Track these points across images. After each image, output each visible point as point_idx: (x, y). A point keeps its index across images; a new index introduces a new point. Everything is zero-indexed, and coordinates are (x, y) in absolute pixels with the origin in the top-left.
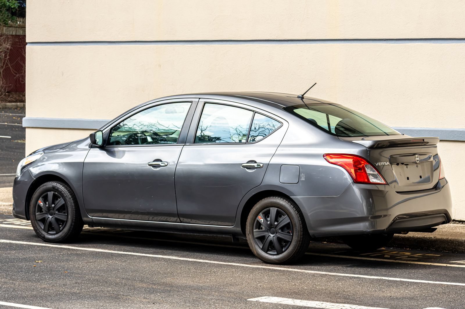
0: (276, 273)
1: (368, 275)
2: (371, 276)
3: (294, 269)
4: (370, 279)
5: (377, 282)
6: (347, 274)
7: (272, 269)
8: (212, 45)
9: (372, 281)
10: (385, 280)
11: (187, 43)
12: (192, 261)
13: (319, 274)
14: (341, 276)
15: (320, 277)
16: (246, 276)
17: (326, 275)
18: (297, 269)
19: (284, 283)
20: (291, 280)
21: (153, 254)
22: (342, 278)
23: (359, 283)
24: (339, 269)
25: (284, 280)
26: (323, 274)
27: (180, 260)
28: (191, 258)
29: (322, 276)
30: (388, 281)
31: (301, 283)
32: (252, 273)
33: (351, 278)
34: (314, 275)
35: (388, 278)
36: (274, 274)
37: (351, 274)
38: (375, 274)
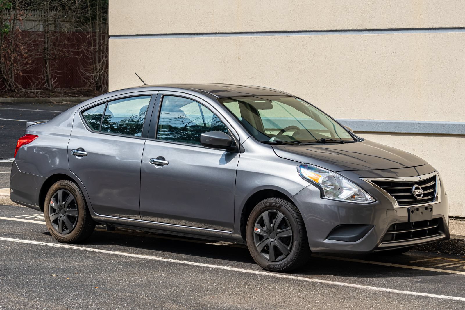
0: (333, 290)
1: (438, 294)
2: (441, 294)
3: (356, 284)
4: (438, 299)
5: (445, 304)
6: (414, 291)
7: (331, 284)
8: (292, 36)
9: (440, 303)
10: (455, 300)
11: (267, 34)
12: (246, 273)
13: (382, 291)
14: (406, 295)
15: (381, 296)
16: (298, 294)
17: (390, 293)
18: (359, 284)
19: (338, 304)
20: (347, 300)
21: (207, 263)
22: (406, 297)
23: (424, 306)
24: (406, 285)
25: (339, 299)
26: (387, 292)
27: (234, 271)
28: (248, 269)
29: (385, 294)
30: (458, 303)
31: (356, 304)
32: (306, 289)
33: (417, 297)
34: (375, 293)
35: (460, 298)
36: (331, 291)
37: (418, 292)
38: (446, 292)
